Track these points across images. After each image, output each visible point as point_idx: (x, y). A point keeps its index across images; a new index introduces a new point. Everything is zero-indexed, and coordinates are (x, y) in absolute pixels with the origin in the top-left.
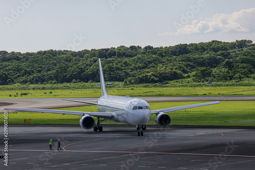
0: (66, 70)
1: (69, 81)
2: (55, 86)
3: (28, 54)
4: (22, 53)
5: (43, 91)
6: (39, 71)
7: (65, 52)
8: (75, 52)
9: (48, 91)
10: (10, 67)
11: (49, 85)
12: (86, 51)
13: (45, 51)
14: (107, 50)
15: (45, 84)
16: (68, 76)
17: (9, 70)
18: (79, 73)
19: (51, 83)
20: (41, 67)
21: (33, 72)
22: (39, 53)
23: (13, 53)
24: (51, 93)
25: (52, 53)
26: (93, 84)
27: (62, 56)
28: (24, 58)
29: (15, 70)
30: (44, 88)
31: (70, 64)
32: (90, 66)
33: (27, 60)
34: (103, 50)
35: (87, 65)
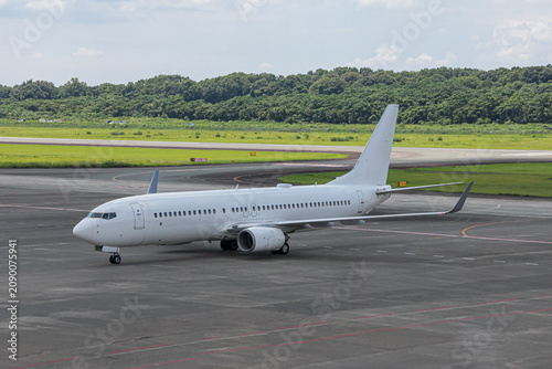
0: (466, 102)
1: (471, 120)
2: (448, 128)
3: (405, 74)
4: (395, 72)
5: (429, 136)
6: (422, 104)
7: (467, 72)
8: (484, 72)
9: (435, 137)
10: (376, 95)
11: (437, 127)
12: (503, 71)
13: (434, 70)
14: (540, 69)
15: (431, 125)
16: (470, 112)
17: (375, 99)
18: (490, 108)
19: (441, 123)
20: (424, 97)
21: (411, 104)
22: (424, 72)
23: (381, 72)
24: (440, 139)
25: (446, 74)
26: (512, 126)
27: (462, 78)
28: (398, 80)
29: (382, 100)
30: (428, 132)
31: (475, 92)
32: (509, 96)
33: (403, 83)
34: (533, 68)
35: (504, 94)
